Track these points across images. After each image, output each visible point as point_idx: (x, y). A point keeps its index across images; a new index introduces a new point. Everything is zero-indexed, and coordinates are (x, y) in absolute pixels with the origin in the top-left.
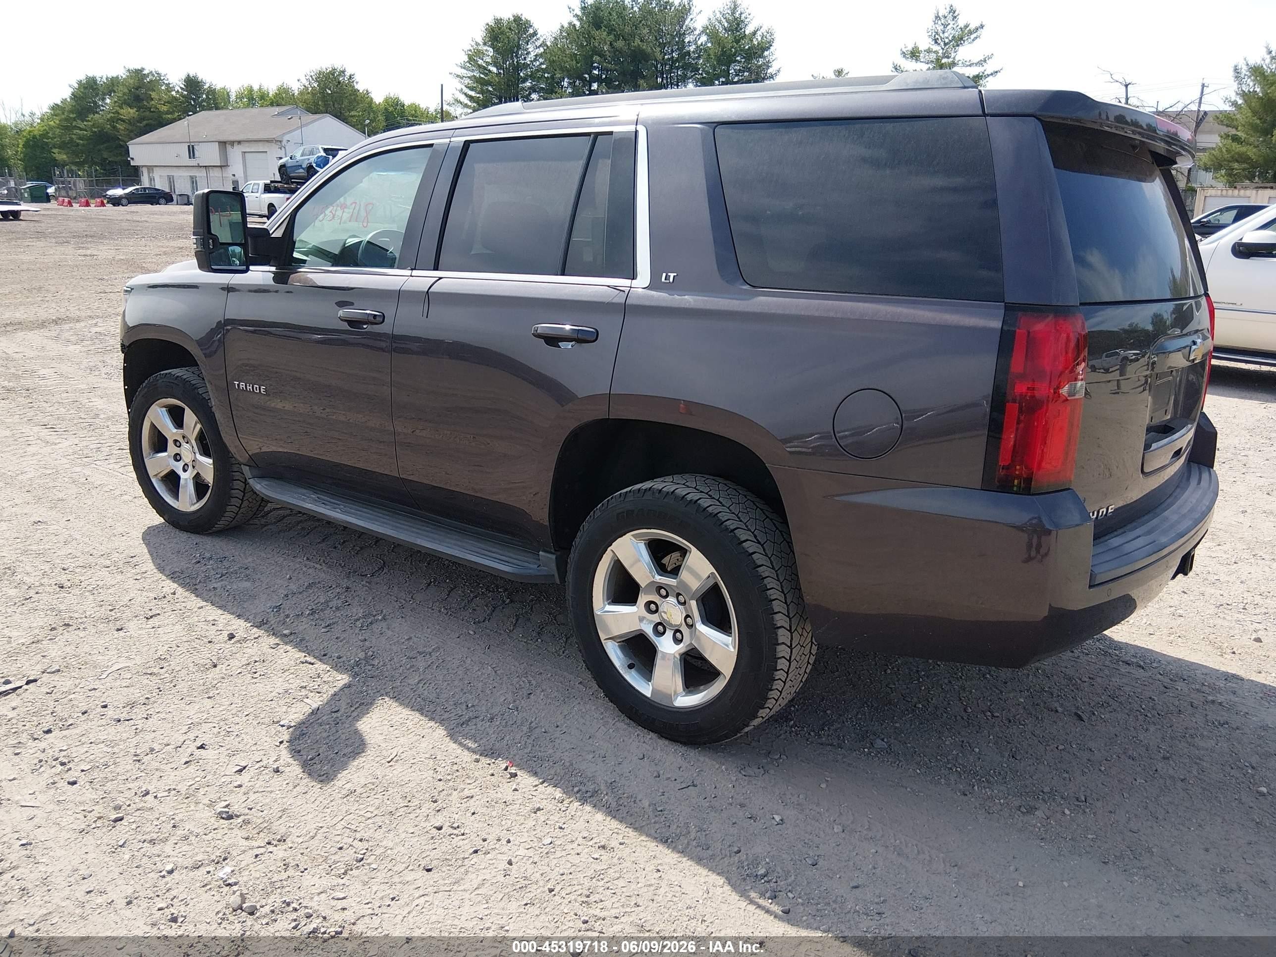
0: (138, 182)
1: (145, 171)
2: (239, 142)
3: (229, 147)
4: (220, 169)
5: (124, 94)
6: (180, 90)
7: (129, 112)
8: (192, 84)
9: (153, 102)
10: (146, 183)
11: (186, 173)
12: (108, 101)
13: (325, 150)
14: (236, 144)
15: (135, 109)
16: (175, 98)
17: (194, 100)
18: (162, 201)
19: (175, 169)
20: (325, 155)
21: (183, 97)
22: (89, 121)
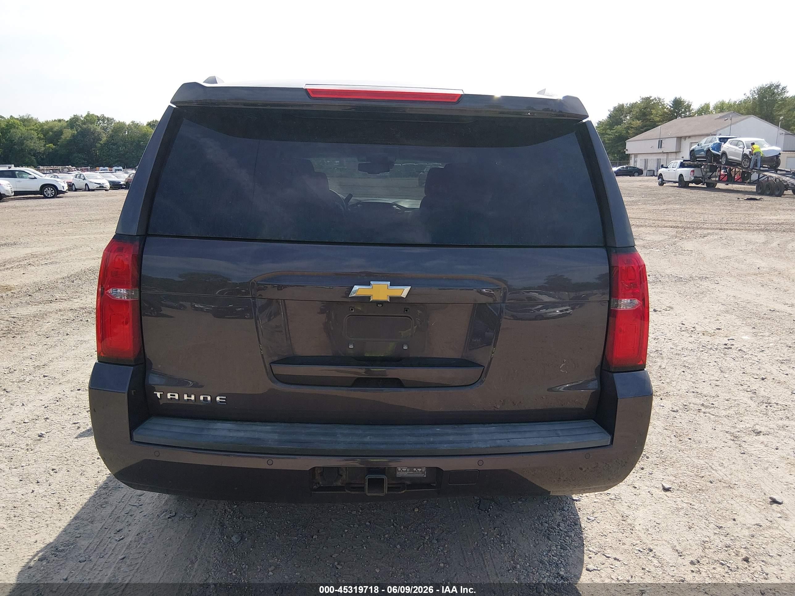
0: (628, 163)
1: (633, 157)
2: (689, 137)
3: (683, 140)
4: (675, 154)
5: (637, 112)
6: (669, 108)
7: (638, 123)
8: (678, 103)
9: (652, 116)
10: (632, 164)
11: (655, 157)
12: (628, 117)
13: (720, 139)
14: (687, 138)
15: (641, 121)
16: (665, 113)
17: (677, 113)
18: (637, 174)
19: (649, 155)
20: (719, 142)
21: (670, 111)
22: (614, 130)
